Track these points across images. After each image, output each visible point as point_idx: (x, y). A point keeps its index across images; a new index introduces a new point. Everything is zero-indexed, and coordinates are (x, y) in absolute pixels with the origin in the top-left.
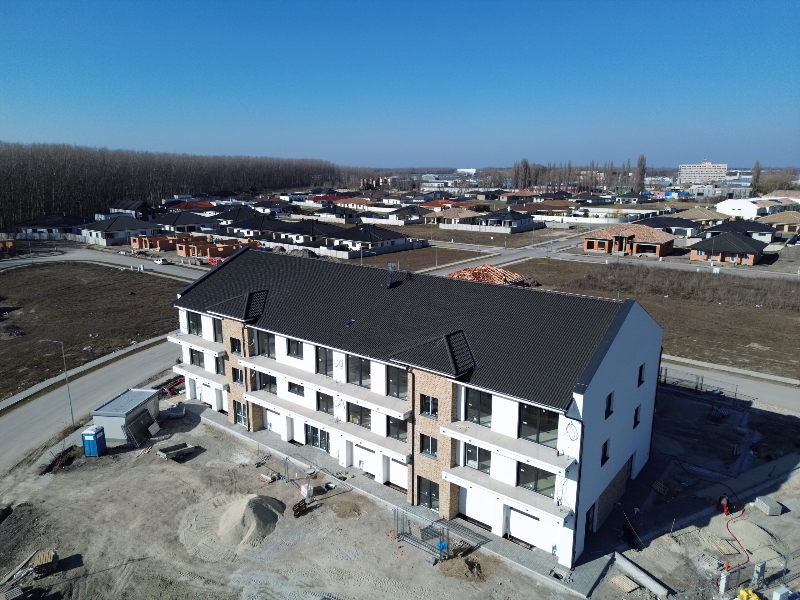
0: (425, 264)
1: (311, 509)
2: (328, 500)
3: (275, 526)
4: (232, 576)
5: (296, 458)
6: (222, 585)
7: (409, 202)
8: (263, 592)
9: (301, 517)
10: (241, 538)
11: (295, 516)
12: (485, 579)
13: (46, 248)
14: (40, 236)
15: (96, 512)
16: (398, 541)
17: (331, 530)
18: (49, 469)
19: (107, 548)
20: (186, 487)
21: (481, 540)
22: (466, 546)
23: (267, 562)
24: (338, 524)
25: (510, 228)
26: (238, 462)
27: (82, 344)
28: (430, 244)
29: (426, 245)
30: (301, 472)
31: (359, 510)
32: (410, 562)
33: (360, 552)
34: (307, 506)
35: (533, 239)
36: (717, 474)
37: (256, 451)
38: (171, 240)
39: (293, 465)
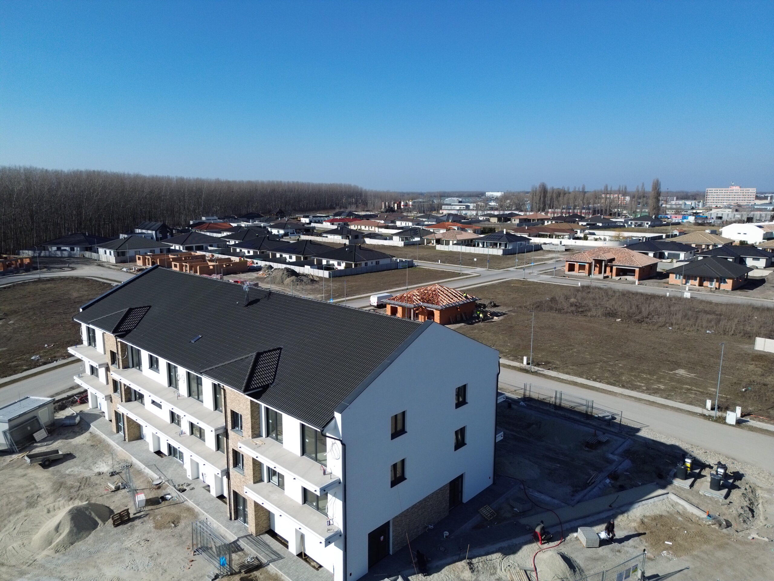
0: (400, 283)
1: (133, 519)
2: (156, 511)
3: (90, 533)
5: (150, 469)
7: (421, 224)
9: (121, 527)
10: (51, 543)
11: (114, 524)
13: (62, 264)
14: (62, 254)
16: (194, 555)
17: (138, 541)
20: (35, 492)
21: (274, 557)
22: (256, 563)
23: (59, 569)
24: (150, 535)
25: (503, 250)
26: (97, 470)
27: (34, 354)
28: (416, 264)
29: (411, 265)
30: (149, 482)
31: (178, 522)
32: (192, 576)
33: (152, 564)
34: (132, 516)
35: (517, 260)
36: (556, 501)
37: (121, 460)
38: (172, 258)
39: (145, 476)
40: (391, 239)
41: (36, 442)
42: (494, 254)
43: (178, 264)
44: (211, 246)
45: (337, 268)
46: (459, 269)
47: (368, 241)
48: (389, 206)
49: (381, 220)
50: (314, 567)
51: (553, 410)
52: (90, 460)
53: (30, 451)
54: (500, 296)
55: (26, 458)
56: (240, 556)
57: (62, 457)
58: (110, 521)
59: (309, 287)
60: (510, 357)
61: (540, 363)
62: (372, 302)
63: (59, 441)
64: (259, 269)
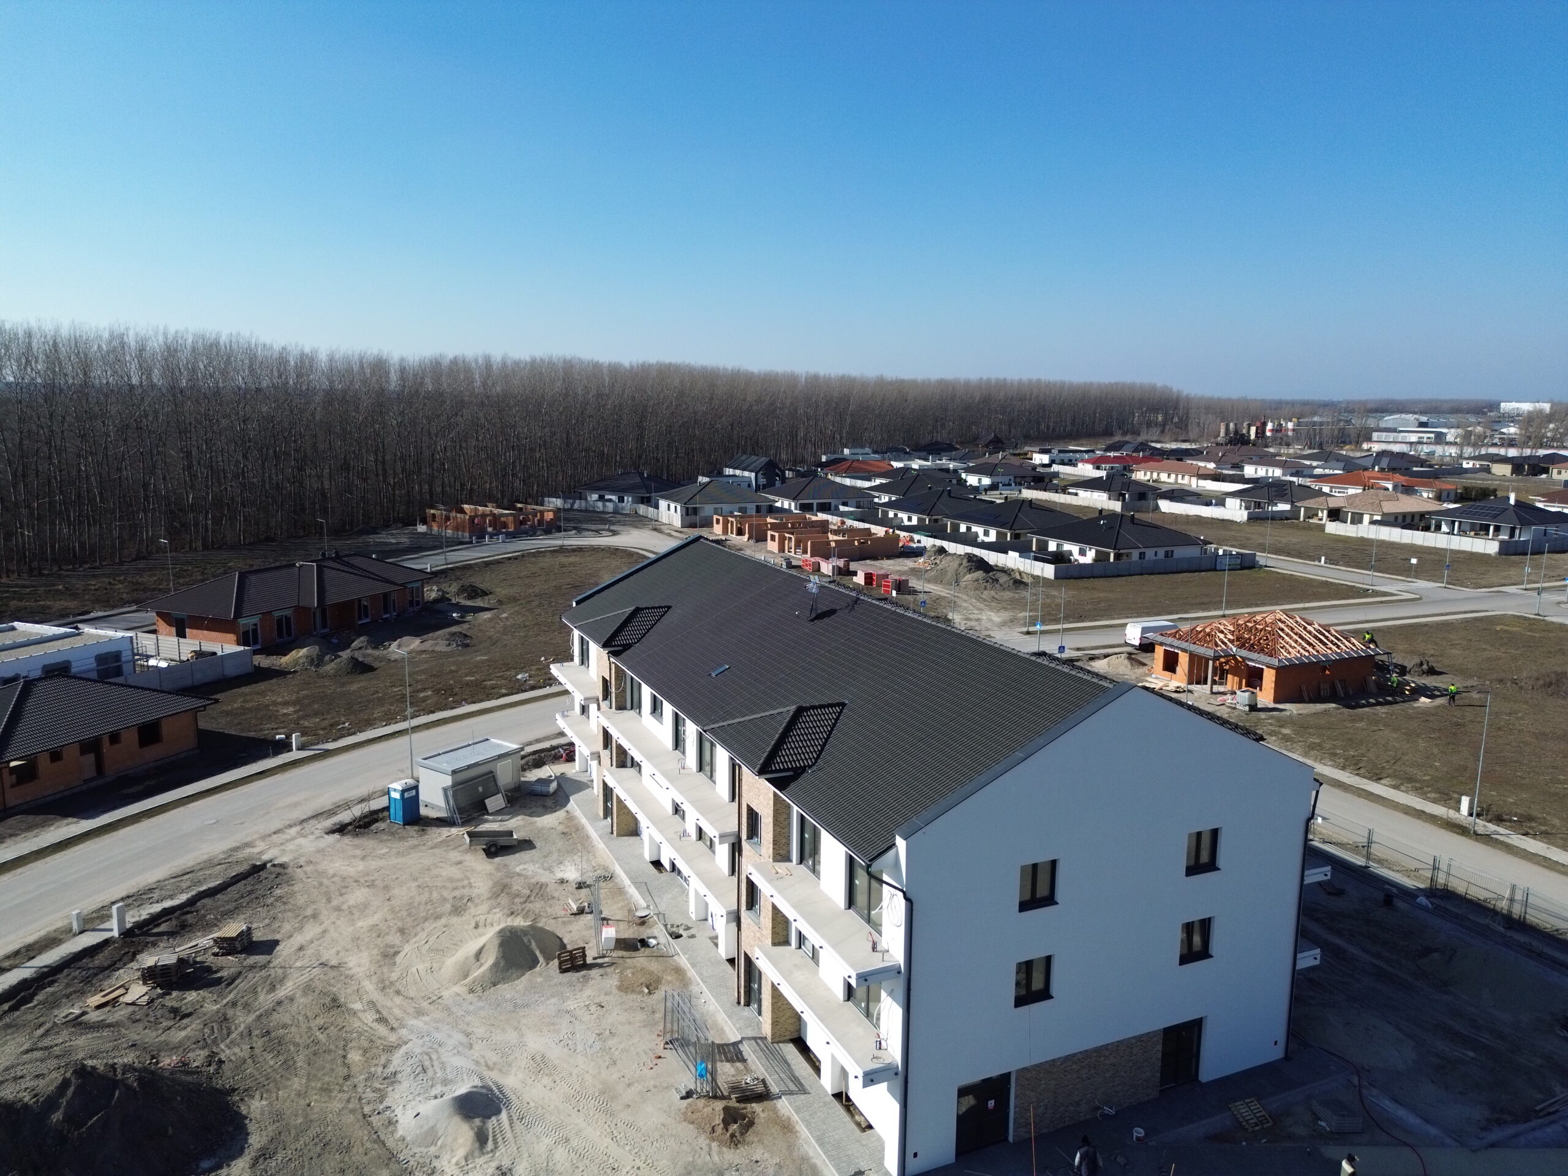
1: (590, 967)
2: (628, 960)
3: (523, 974)
4: (412, 1022)
5: (637, 888)
6: (392, 1029)
7: (1304, 473)
8: (428, 1054)
9: (569, 974)
10: (466, 976)
11: (560, 968)
12: (739, 1146)
13: (601, 524)
14: (604, 506)
15: (341, 895)
16: (665, 1049)
17: (587, 1003)
18: (341, 829)
19: (312, 942)
20: (466, 891)
21: (793, 1087)
22: (760, 1089)
23: (468, 1019)
24: (607, 998)
25: (1502, 543)
26: (560, 875)
27: (521, 670)
28: (1262, 562)
29: (1247, 564)
30: (630, 911)
31: (656, 988)
32: (652, 1083)
33: (598, 1045)
34: (589, 960)
35: (1528, 570)
36: (1433, 1131)
37: (599, 865)
38: (770, 523)
39: (627, 899)
40: (1221, 503)
41: (488, 814)
42: (1474, 550)
43: (777, 535)
44: (845, 504)
45: (1076, 560)
46: (1369, 580)
47: (1165, 506)
48: (1236, 432)
49: (1209, 461)
50: (858, 1124)
51: (1501, 929)
52: (555, 856)
53: (476, 826)
54: (1454, 652)
55: (466, 836)
56: (737, 1069)
57: (515, 843)
58: (556, 962)
59: (1008, 595)
60: (1429, 792)
61: (1506, 817)
62: (1128, 636)
63: (520, 818)
64: (919, 553)
